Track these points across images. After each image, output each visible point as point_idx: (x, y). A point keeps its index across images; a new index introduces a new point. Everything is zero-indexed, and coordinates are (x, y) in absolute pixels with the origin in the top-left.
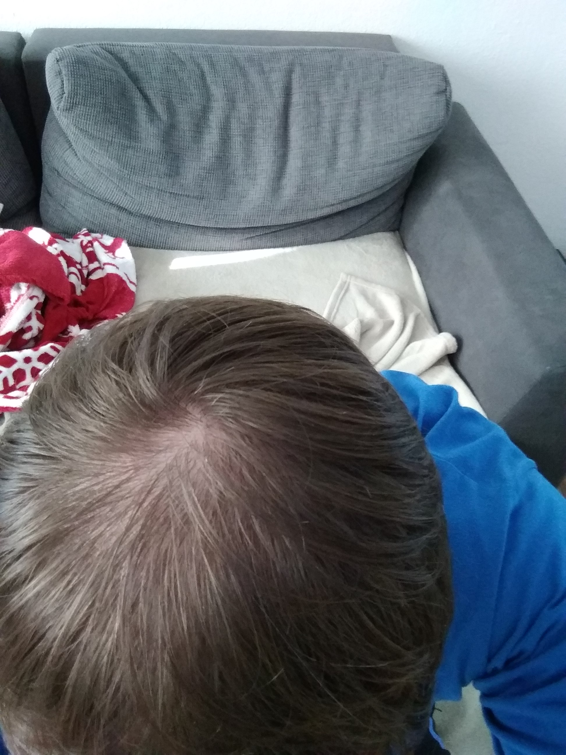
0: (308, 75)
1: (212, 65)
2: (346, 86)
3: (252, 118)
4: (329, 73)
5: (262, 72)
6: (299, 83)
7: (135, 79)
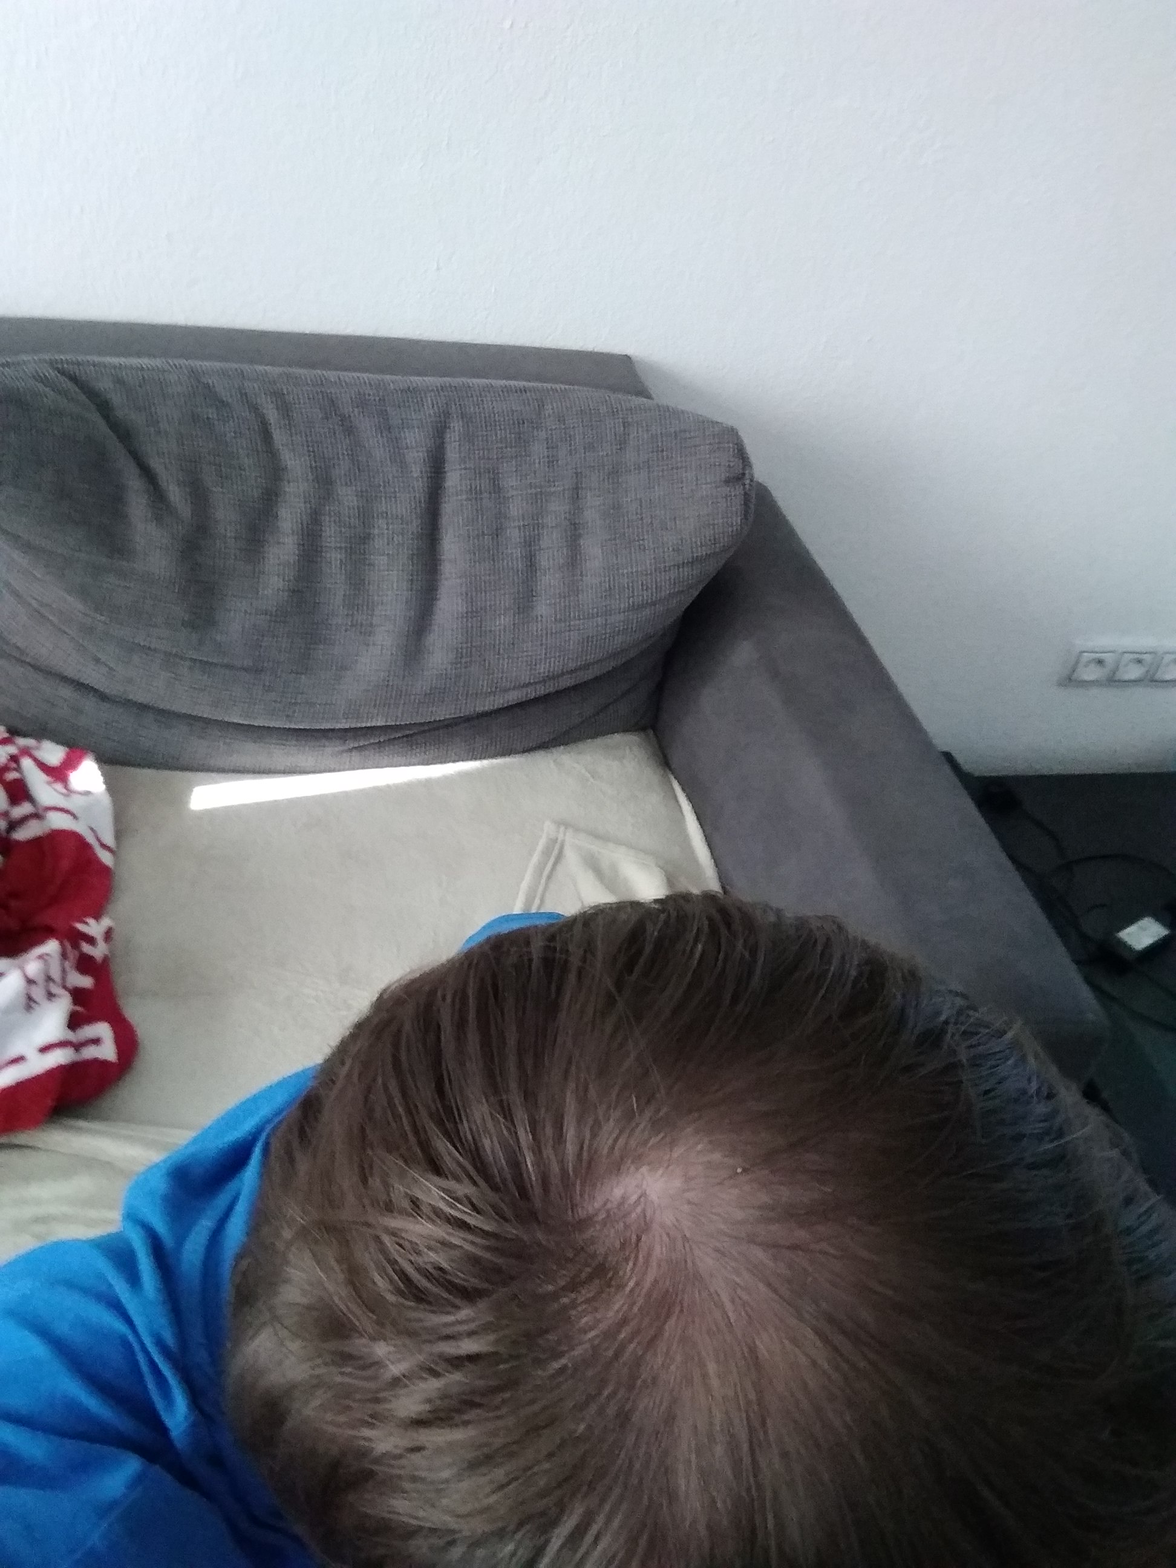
0: (478, 436)
1: (285, 409)
2: (552, 462)
3: (366, 516)
4: (519, 433)
5: (386, 428)
6: (460, 452)
7: (124, 434)
